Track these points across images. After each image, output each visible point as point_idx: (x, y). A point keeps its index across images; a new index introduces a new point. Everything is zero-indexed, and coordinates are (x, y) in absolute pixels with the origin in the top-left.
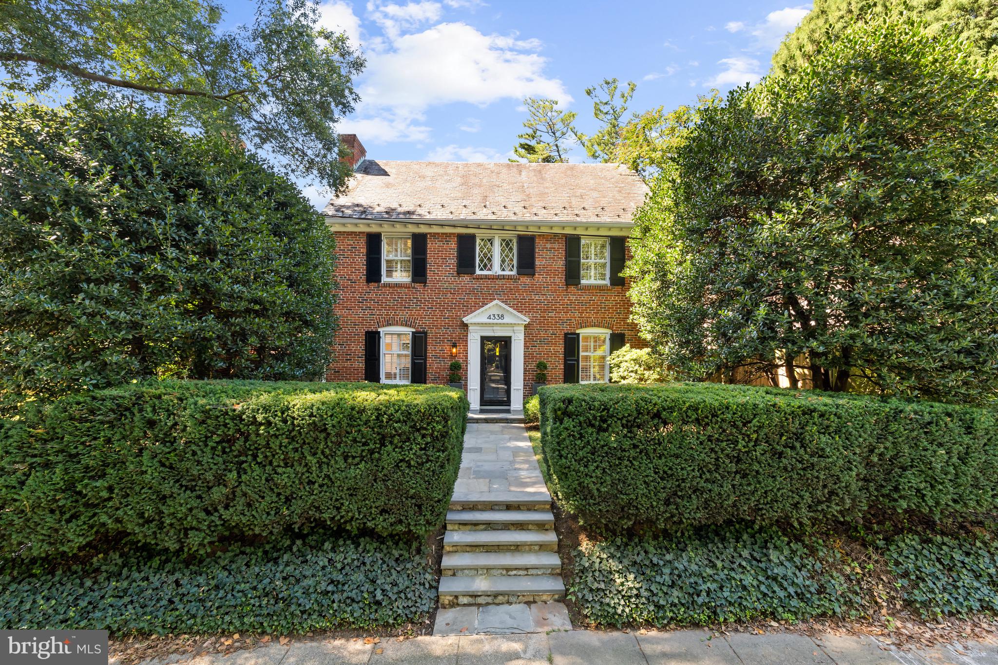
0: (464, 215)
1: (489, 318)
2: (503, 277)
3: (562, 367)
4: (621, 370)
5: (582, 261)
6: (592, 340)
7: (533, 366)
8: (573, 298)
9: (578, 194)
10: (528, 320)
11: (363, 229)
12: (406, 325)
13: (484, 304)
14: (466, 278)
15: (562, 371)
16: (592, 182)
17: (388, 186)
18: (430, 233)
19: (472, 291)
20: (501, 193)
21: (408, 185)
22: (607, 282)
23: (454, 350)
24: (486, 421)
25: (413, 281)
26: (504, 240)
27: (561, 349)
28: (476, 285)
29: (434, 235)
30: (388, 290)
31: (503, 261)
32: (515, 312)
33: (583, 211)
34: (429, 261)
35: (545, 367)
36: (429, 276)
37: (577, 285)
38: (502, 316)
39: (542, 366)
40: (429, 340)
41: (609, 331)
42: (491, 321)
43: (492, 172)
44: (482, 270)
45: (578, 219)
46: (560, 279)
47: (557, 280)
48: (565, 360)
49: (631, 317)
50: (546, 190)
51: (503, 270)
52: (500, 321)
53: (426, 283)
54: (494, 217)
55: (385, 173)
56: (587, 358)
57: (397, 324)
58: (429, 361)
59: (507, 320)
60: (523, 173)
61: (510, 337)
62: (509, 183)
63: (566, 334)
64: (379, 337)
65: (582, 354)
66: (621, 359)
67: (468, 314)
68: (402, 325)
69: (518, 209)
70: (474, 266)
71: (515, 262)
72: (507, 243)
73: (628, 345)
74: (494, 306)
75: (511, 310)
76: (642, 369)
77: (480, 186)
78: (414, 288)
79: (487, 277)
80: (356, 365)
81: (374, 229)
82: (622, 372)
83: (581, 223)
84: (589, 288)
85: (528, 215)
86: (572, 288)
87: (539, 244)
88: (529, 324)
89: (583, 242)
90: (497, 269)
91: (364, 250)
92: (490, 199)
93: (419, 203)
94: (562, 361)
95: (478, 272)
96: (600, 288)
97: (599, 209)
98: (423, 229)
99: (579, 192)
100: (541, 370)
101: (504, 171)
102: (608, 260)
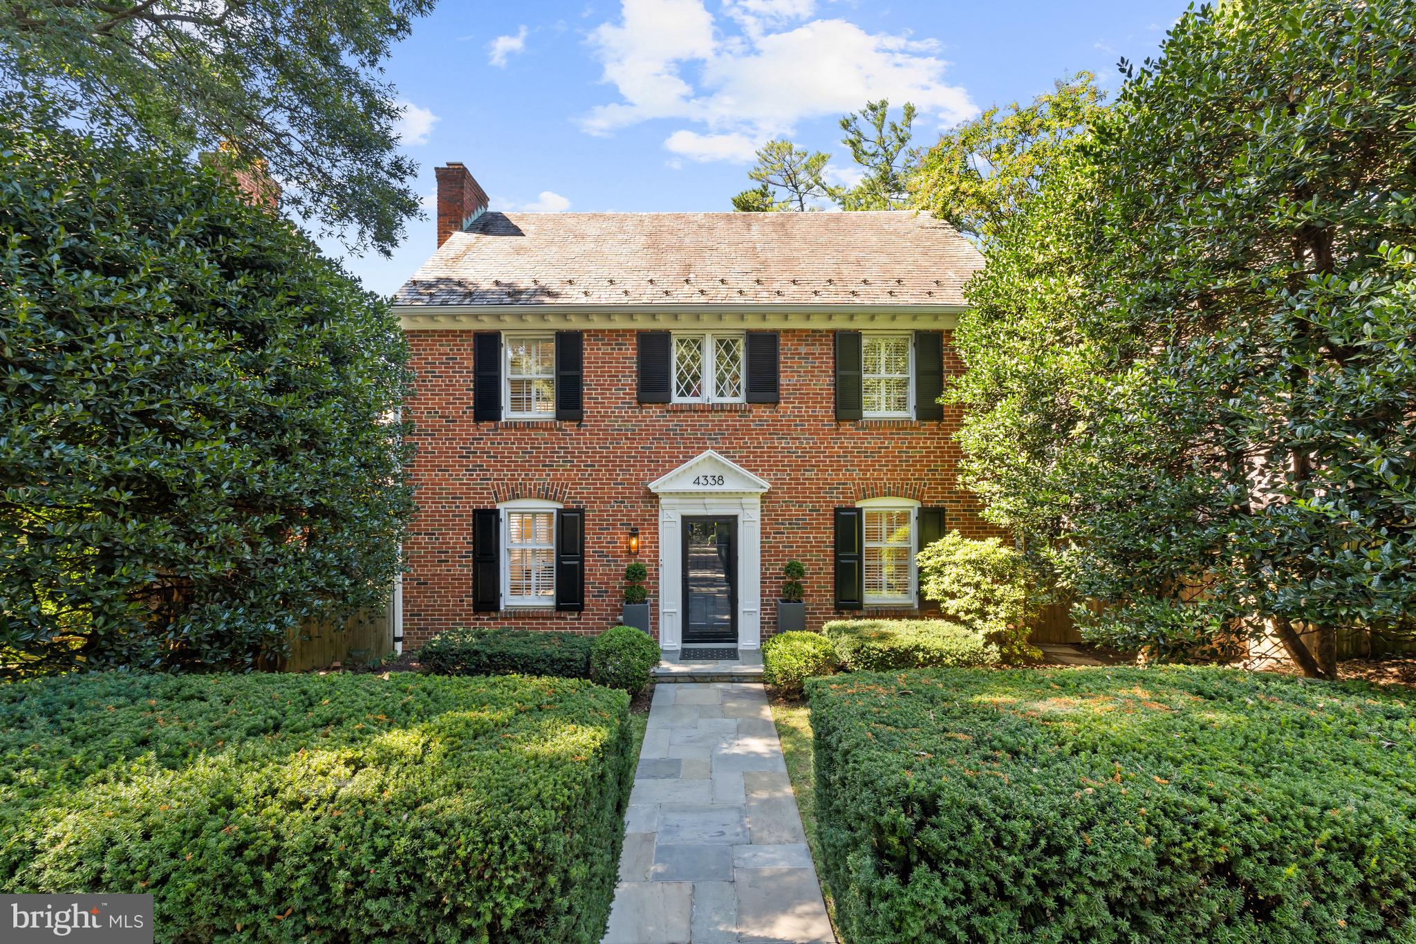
0: (646, 296)
1: (697, 482)
2: (721, 408)
3: (831, 569)
4: (947, 580)
5: (865, 376)
6: (885, 519)
7: (778, 568)
8: (849, 444)
9: (852, 259)
10: (768, 486)
11: (467, 324)
12: (547, 498)
13: (688, 457)
14: (654, 411)
15: (830, 579)
16: (874, 239)
17: (518, 251)
18: (588, 331)
19: (666, 434)
20: (716, 259)
21: (554, 249)
22: (910, 413)
23: (634, 542)
24: (693, 678)
25: (559, 417)
26: (721, 342)
27: (828, 537)
28: (673, 422)
29: (596, 334)
30: (512, 435)
31: (721, 380)
32: (743, 471)
33: (863, 287)
34: (586, 380)
35: (801, 573)
36: (588, 406)
37: (856, 420)
38: (721, 478)
39: (794, 570)
40: (588, 524)
41: (916, 504)
42: (700, 488)
43: (700, 227)
44: (682, 395)
45: (857, 300)
46: (825, 410)
47: (820, 412)
48: (837, 558)
49: (960, 478)
50: (795, 254)
51: (722, 395)
52: (717, 488)
53: (581, 420)
54: (703, 299)
55: (517, 232)
56: (875, 553)
57: (530, 496)
58: (589, 561)
59: (729, 486)
60: (753, 228)
61: (735, 517)
62: (730, 244)
63: (837, 510)
64: (498, 520)
65: (867, 545)
66: (943, 558)
67: (659, 476)
68: (539, 497)
69: (747, 285)
70: (668, 390)
71: (742, 380)
72: (726, 346)
73: (956, 531)
74: (706, 461)
75: (736, 467)
76: (989, 580)
77: (679, 249)
78: (560, 429)
79: (691, 409)
80: (457, 570)
81: (487, 325)
82: (947, 583)
83: (862, 306)
84: (877, 425)
85: (765, 294)
86: (847, 426)
87: (786, 347)
88: (769, 492)
89: (865, 341)
90: (709, 394)
91: (470, 363)
92: (697, 268)
93: (570, 277)
94: (830, 560)
95: (676, 399)
96: (898, 425)
97: (893, 283)
98: (575, 324)
99: (853, 255)
100: (792, 577)
101: (722, 224)
102: (911, 374)
